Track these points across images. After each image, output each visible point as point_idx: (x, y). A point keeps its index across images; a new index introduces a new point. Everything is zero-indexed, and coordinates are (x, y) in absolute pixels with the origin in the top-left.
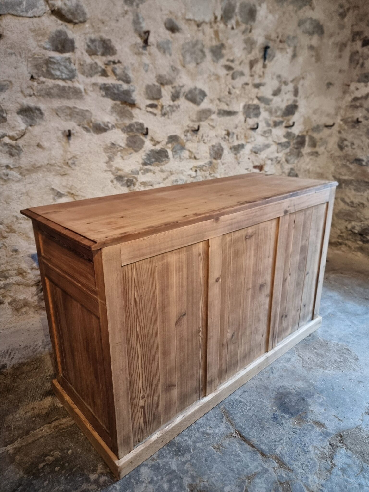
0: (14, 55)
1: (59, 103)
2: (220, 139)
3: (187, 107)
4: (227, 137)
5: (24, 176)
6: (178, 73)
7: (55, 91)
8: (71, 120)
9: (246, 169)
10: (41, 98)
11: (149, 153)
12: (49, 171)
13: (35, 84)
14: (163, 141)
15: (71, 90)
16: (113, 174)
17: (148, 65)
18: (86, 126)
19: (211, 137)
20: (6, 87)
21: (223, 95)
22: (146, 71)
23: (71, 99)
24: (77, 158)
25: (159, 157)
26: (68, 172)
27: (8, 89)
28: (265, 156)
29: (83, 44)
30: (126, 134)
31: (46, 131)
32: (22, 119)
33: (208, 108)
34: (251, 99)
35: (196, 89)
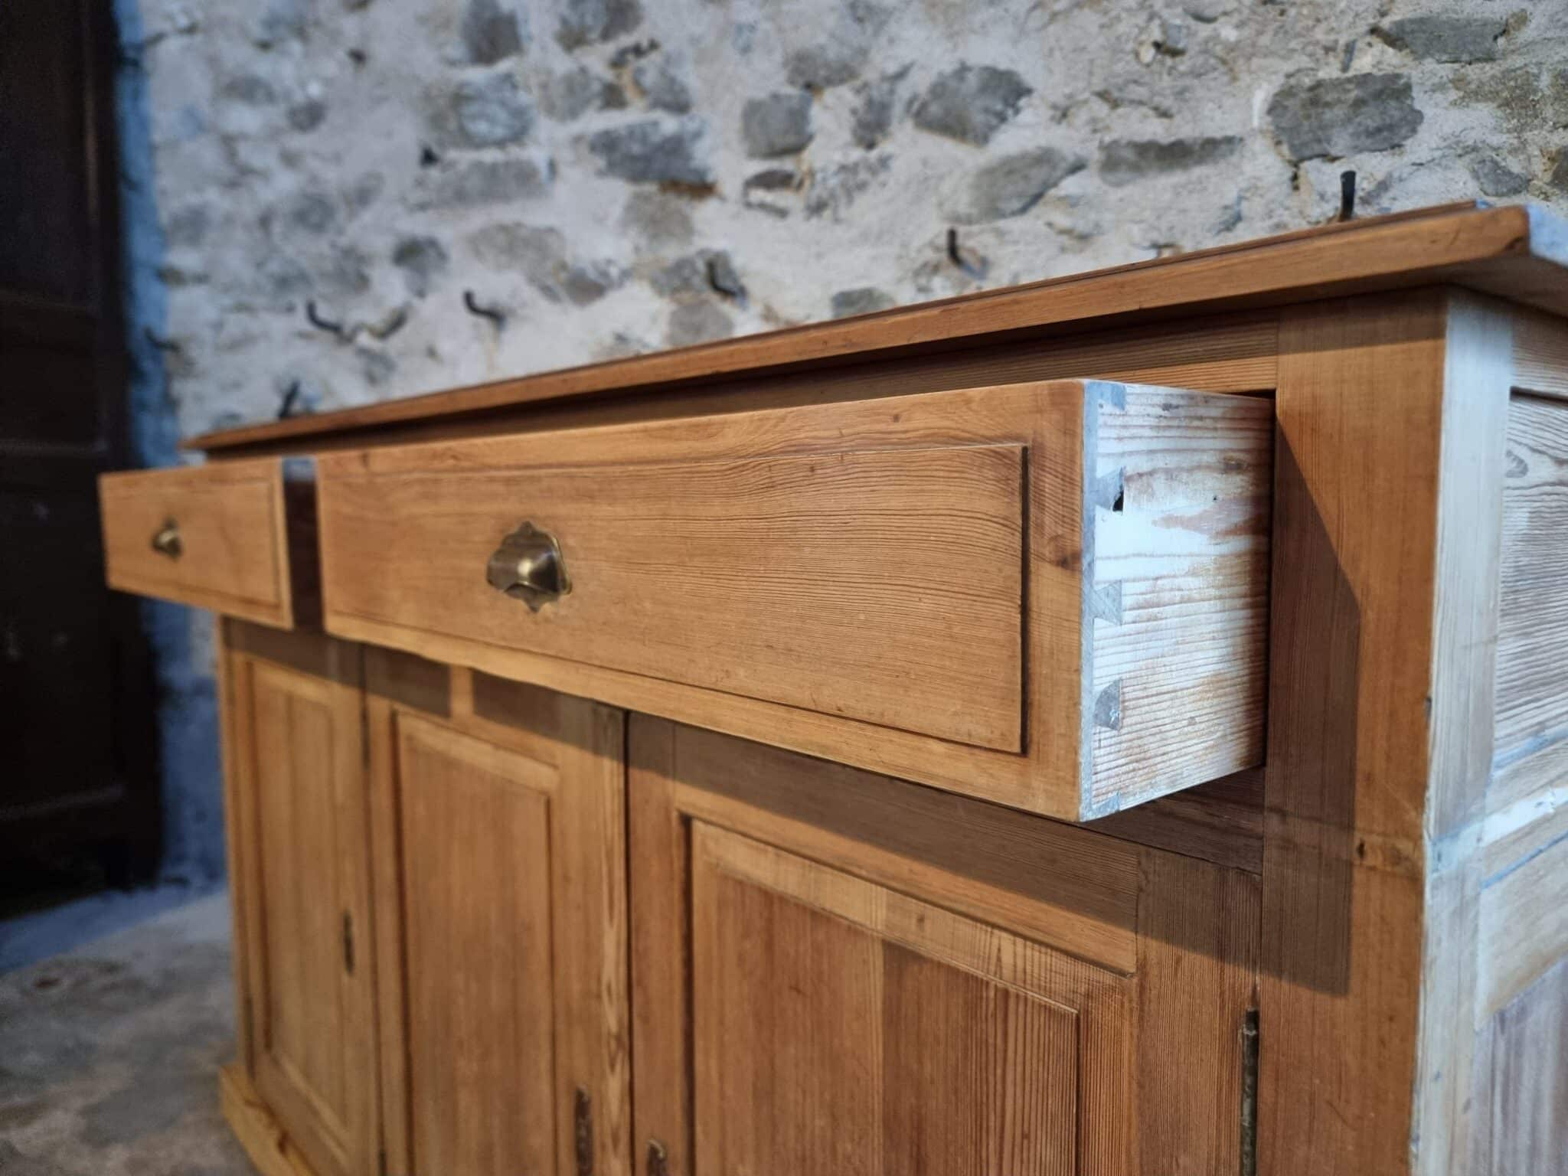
0: (386, 101)
1: (484, 216)
3: (925, 162)
10: (445, 210)
13: (434, 173)
14: (809, 316)
15: (513, 170)
17: (753, 28)
18: (550, 282)
20: (372, 192)
22: (746, 50)
23: (515, 198)
27: (376, 197)
29: (547, 20)
30: (667, 298)
32: (405, 277)
33: (1039, 148)
34: (1328, 50)
35: (963, 70)
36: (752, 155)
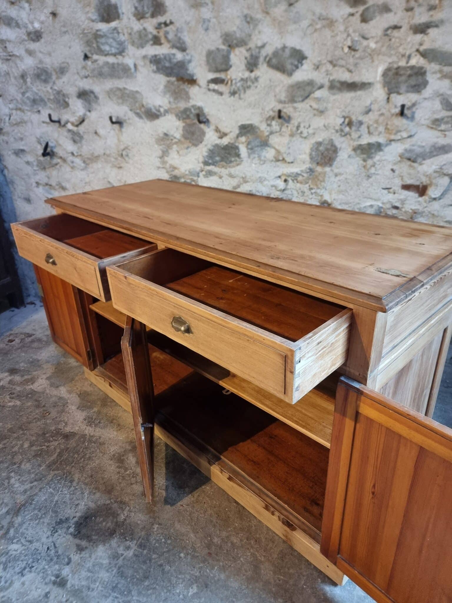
0: (67, 33)
1: (111, 83)
2: (333, 131)
3: (270, 80)
4: (347, 129)
5: (87, 164)
6: (256, 25)
7: (106, 70)
8: (122, 103)
9: (383, 189)
10: (95, 79)
11: (212, 148)
12: (106, 162)
13: (89, 63)
14: (231, 132)
15: (121, 67)
16: (167, 172)
17: (209, 21)
18: (138, 111)
19: (314, 129)
20: (66, 69)
21: (338, 53)
22: (207, 29)
23: (122, 78)
24: (129, 150)
25: (226, 155)
26: (122, 165)
27: (67, 71)
28: (434, 167)
29: (129, 7)
30: (181, 121)
31: (102, 117)
32: (82, 103)
33: (309, 79)
34: (403, 56)
35: (284, 48)
36: (210, 71)
